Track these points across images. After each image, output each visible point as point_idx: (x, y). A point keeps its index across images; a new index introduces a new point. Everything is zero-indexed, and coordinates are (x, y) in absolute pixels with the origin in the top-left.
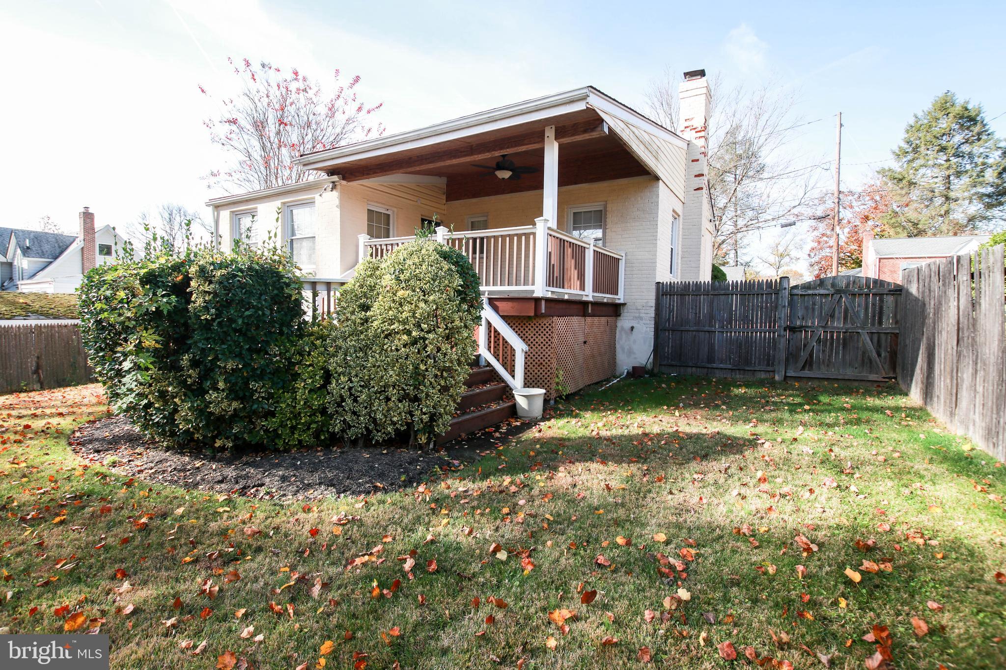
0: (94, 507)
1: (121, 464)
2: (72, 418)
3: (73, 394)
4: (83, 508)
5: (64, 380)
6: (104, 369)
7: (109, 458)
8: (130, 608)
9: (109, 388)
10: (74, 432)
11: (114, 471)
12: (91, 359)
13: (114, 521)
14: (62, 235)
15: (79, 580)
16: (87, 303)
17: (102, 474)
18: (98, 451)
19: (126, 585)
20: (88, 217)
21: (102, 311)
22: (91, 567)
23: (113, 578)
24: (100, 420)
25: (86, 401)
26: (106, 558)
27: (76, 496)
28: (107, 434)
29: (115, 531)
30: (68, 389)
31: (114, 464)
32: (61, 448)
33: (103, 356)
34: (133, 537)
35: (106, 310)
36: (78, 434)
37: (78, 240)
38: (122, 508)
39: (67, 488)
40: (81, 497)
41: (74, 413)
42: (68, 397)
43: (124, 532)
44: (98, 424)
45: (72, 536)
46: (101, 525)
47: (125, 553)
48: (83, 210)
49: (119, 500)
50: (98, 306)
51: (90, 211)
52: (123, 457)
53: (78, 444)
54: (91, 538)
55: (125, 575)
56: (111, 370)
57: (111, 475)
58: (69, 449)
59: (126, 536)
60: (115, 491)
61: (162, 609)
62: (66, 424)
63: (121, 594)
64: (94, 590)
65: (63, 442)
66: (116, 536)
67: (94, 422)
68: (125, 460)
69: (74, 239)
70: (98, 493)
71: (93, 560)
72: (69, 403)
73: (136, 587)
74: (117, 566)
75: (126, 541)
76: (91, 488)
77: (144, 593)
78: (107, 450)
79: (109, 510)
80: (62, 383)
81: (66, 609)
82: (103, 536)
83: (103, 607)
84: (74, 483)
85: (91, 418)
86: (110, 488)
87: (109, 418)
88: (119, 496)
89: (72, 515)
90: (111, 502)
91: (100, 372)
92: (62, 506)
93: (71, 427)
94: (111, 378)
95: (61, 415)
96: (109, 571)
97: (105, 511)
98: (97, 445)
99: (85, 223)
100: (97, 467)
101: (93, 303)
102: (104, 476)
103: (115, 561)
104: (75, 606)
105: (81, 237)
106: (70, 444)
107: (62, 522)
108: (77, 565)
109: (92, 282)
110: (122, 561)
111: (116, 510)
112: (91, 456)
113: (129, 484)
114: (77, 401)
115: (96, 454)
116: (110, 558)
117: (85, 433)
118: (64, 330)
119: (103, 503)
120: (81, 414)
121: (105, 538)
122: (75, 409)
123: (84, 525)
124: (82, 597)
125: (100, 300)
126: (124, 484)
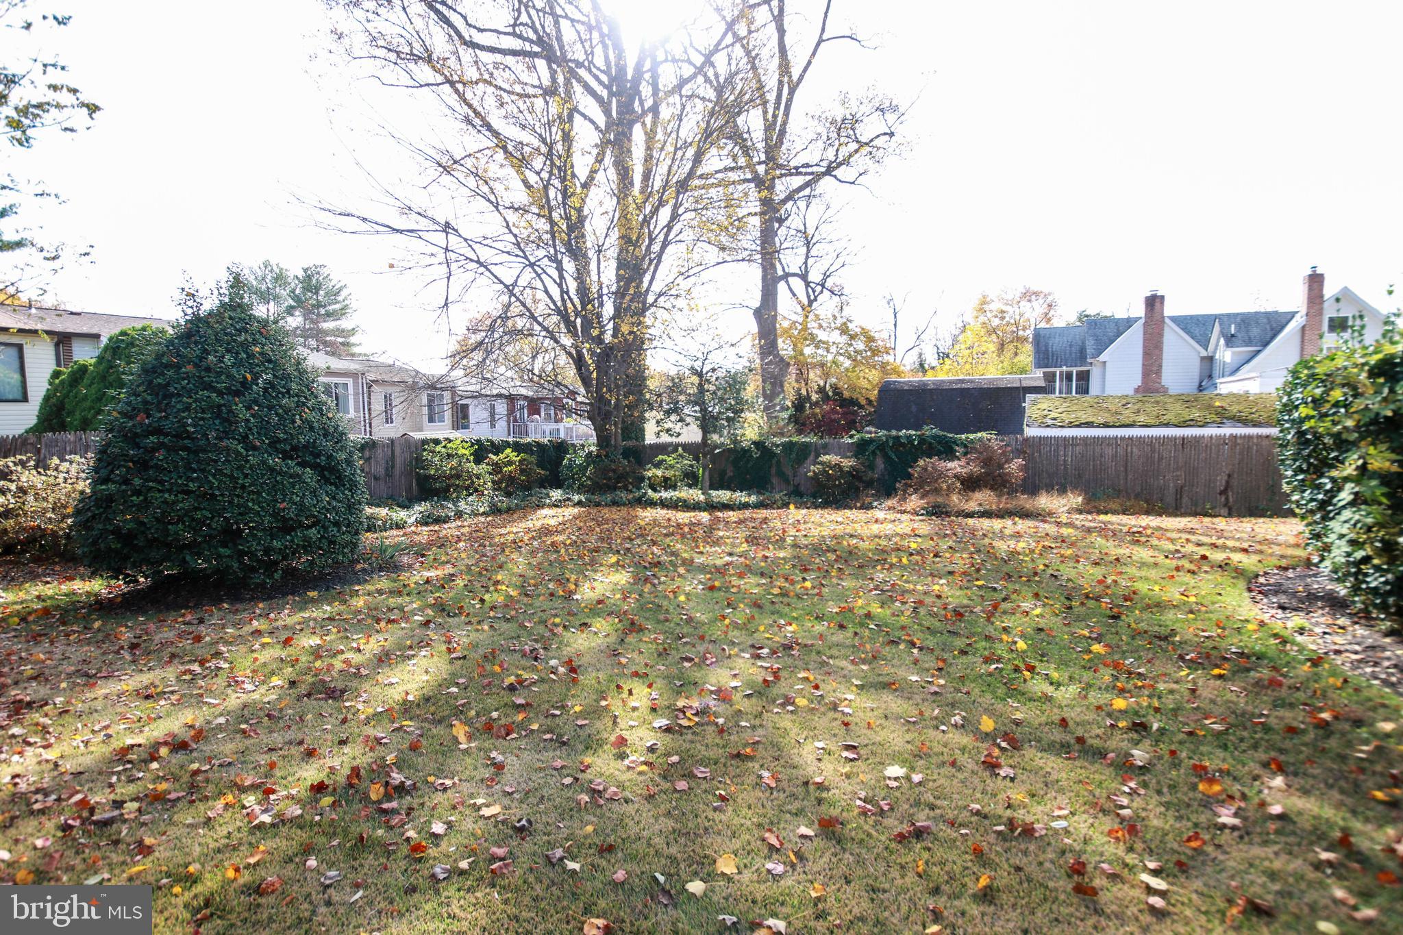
0: (1265, 673)
1: (1311, 633)
2: (1258, 557)
3: (1266, 527)
4: (1248, 670)
5: (1257, 508)
6: (1302, 498)
7: (1296, 620)
8: (1276, 809)
9: (1308, 525)
10: (1257, 576)
11: (1299, 638)
12: (1288, 483)
13: (1283, 700)
14: (1276, 313)
15: (1225, 747)
16: (1290, 407)
17: (1281, 637)
18: (1282, 608)
19: (1279, 781)
20: (1315, 280)
21: (1309, 418)
22: (1242, 740)
23: (1266, 765)
24: (1294, 569)
25: (1281, 539)
26: (1262, 739)
27: (1242, 653)
28: (1301, 589)
29: (1281, 712)
30: (1261, 520)
31: (1301, 631)
32: (1238, 592)
33: (1303, 480)
34: (1304, 732)
35: (1313, 417)
36: (1262, 580)
37: (1298, 317)
38: (1298, 689)
39: (1235, 641)
40: (1248, 657)
41: (1261, 552)
42: (1257, 530)
43: (1294, 719)
44: (1290, 574)
45: (1229, 696)
46: (1265, 698)
47: (1288, 744)
48: (1309, 272)
49: (1297, 677)
50: (1304, 411)
51: (1319, 271)
52: (1317, 624)
53: (1260, 592)
54: (1250, 708)
55: (1281, 769)
56: (1312, 500)
57: (1293, 643)
58: (1246, 594)
59: (1295, 724)
60: (1293, 664)
61: (1318, 835)
62: (1248, 562)
63: (1270, 788)
64: (1239, 767)
65: (1242, 584)
66: (1281, 719)
67: (1286, 569)
68: (1318, 630)
69: (1292, 315)
70: (1271, 660)
71: (1245, 734)
72: (1259, 538)
73: (1292, 790)
74: (1273, 754)
75: (1292, 730)
76: (1264, 650)
77: (1299, 803)
78: (1295, 609)
79: (1280, 684)
80: (1254, 511)
81: (1204, 768)
82: (1265, 712)
83: (1246, 790)
84: (1245, 638)
85: (1284, 563)
86: (1287, 659)
87: (1308, 568)
88: (1299, 672)
89: (1234, 673)
90: (1285, 676)
91: (1297, 501)
92: (1225, 659)
93: (1255, 569)
94: (1312, 512)
95: (1245, 551)
96: (1264, 757)
97: (1274, 684)
98: (1283, 599)
99: (1310, 289)
100: (1277, 626)
101: (1297, 407)
102: (1284, 642)
103: (1271, 747)
104: (1215, 771)
105: (1303, 310)
106: (1250, 590)
107: (1220, 677)
108: (1227, 729)
109: (1298, 378)
110: (1282, 751)
111: (1290, 688)
112: (1274, 611)
113: (1316, 662)
114: (1268, 537)
115: (1280, 611)
116: (1267, 741)
117: (1272, 581)
118: (1265, 443)
119: (1274, 673)
120: (1271, 555)
121: (1267, 716)
122: (1264, 548)
123: (1245, 689)
124: (1225, 766)
125: (1306, 403)
126: (1309, 660)
